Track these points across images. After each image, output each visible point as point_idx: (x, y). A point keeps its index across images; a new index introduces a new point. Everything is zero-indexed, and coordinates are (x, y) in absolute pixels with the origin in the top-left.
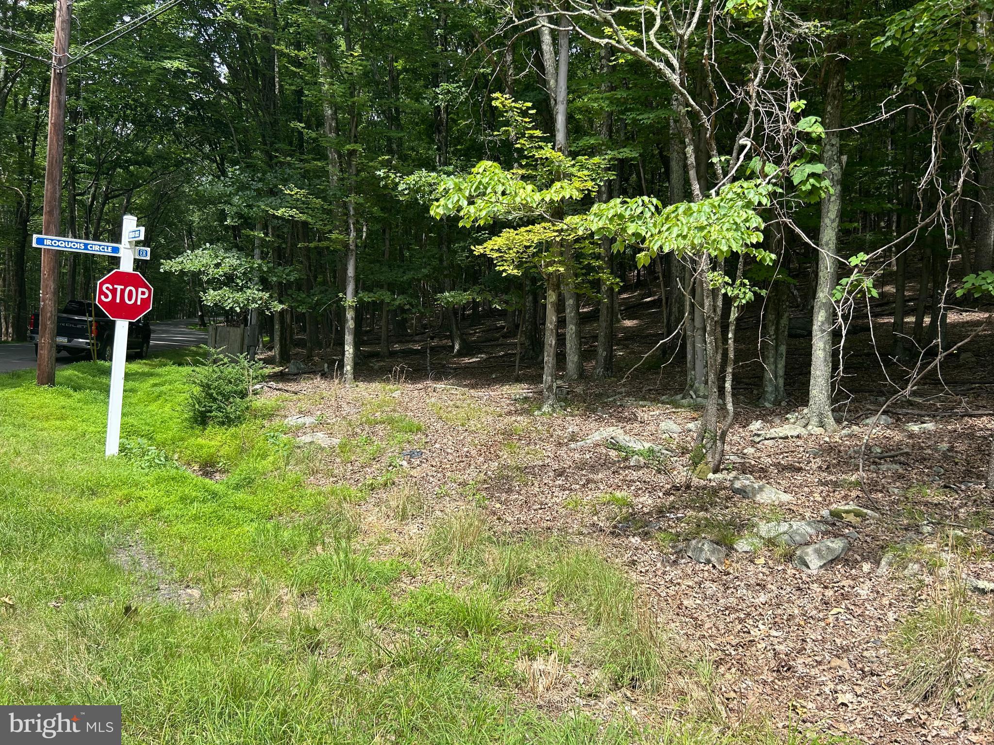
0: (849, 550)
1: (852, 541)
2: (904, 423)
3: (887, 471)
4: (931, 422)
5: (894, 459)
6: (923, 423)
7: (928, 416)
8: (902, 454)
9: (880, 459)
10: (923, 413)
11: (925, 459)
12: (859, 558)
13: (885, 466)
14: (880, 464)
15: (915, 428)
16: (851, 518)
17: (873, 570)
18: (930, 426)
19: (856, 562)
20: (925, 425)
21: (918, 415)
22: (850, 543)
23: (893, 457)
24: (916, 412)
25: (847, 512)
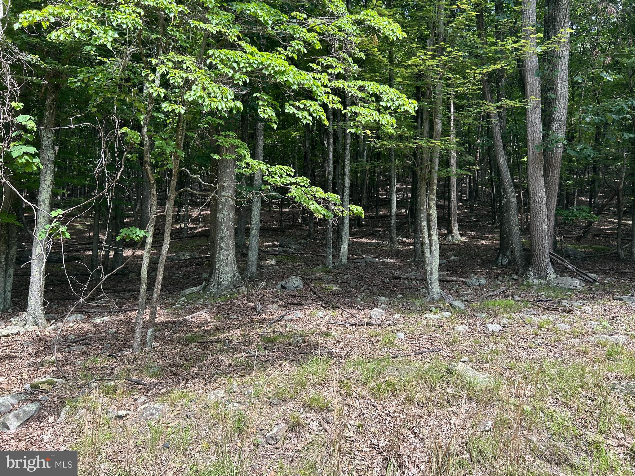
0: (41, 409)
1: (43, 402)
2: (92, 318)
3: (76, 351)
4: (108, 316)
5: (82, 342)
6: (103, 317)
7: (107, 312)
8: (87, 338)
9: (73, 343)
10: (104, 310)
11: (101, 340)
12: (46, 414)
13: (75, 348)
14: (72, 346)
15: (98, 320)
16: (46, 387)
17: (55, 420)
18: (107, 319)
19: (45, 417)
20: (104, 318)
21: (101, 312)
22: (42, 405)
23: (81, 340)
24: (100, 310)
25: (43, 383)
